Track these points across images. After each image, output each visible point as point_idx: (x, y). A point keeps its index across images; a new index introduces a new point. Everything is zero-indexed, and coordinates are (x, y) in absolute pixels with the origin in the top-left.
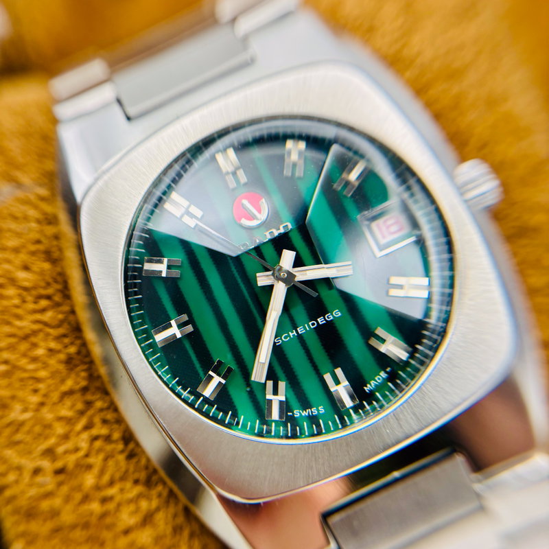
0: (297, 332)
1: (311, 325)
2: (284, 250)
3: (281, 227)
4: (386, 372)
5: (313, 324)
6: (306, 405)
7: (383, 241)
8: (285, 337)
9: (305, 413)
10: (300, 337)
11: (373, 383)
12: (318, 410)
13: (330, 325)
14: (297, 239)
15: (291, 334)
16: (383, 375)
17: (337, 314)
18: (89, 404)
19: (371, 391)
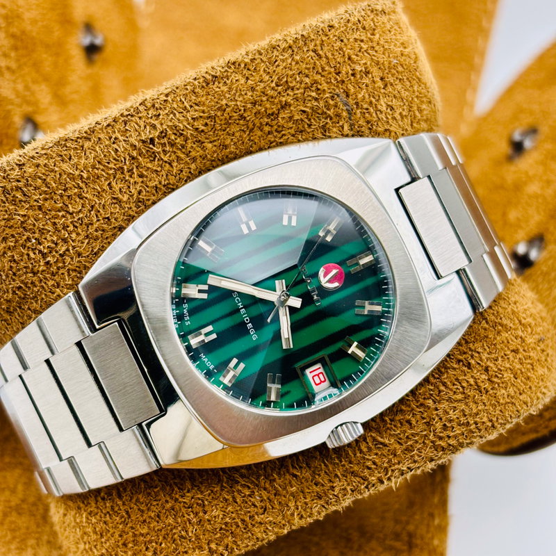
0: (242, 308)
1: (247, 319)
2: (301, 300)
3: (318, 298)
4: (213, 369)
6: (192, 312)
8: (238, 300)
9: (185, 311)
10: (238, 310)
11: (206, 360)
13: (247, 332)
14: (310, 310)
15: (240, 304)
16: (212, 367)
17: (255, 337)
18: (194, 159)
19: (201, 358)
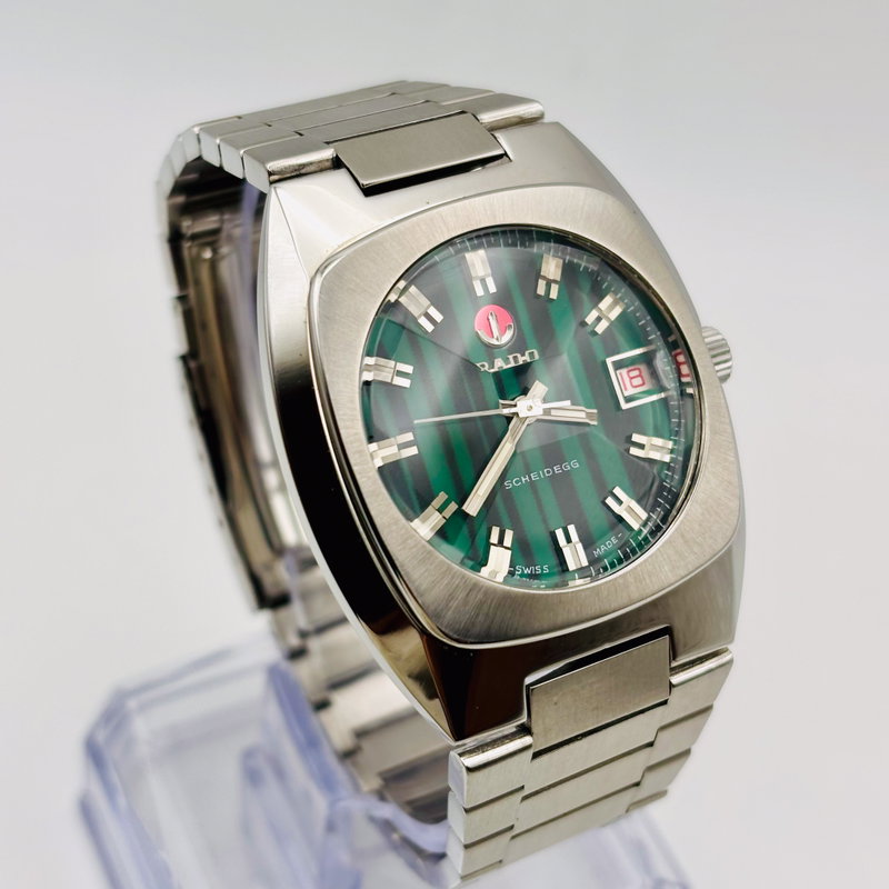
0: (530, 478)
2: (536, 382)
3: (527, 353)
4: (617, 538)
5: (548, 472)
7: (626, 394)
8: (517, 482)
9: (528, 570)
10: (532, 484)
11: (603, 548)
12: (542, 570)
13: (566, 474)
15: (523, 480)
16: (614, 540)
17: (575, 464)
19: (599, 556)
